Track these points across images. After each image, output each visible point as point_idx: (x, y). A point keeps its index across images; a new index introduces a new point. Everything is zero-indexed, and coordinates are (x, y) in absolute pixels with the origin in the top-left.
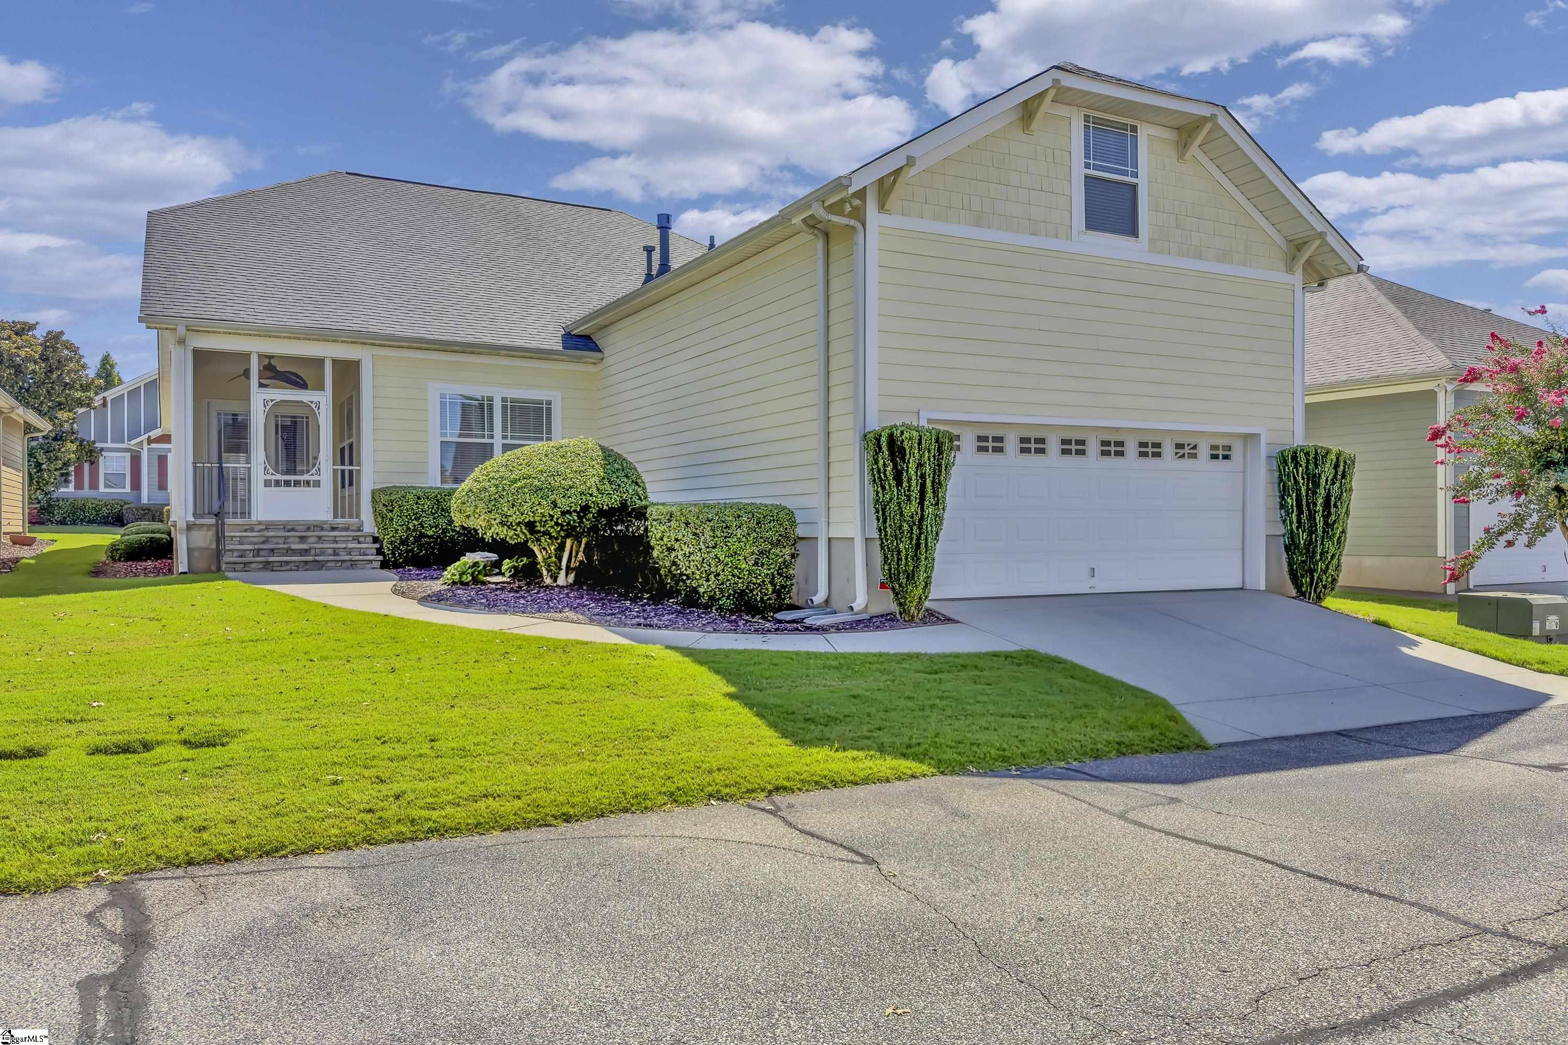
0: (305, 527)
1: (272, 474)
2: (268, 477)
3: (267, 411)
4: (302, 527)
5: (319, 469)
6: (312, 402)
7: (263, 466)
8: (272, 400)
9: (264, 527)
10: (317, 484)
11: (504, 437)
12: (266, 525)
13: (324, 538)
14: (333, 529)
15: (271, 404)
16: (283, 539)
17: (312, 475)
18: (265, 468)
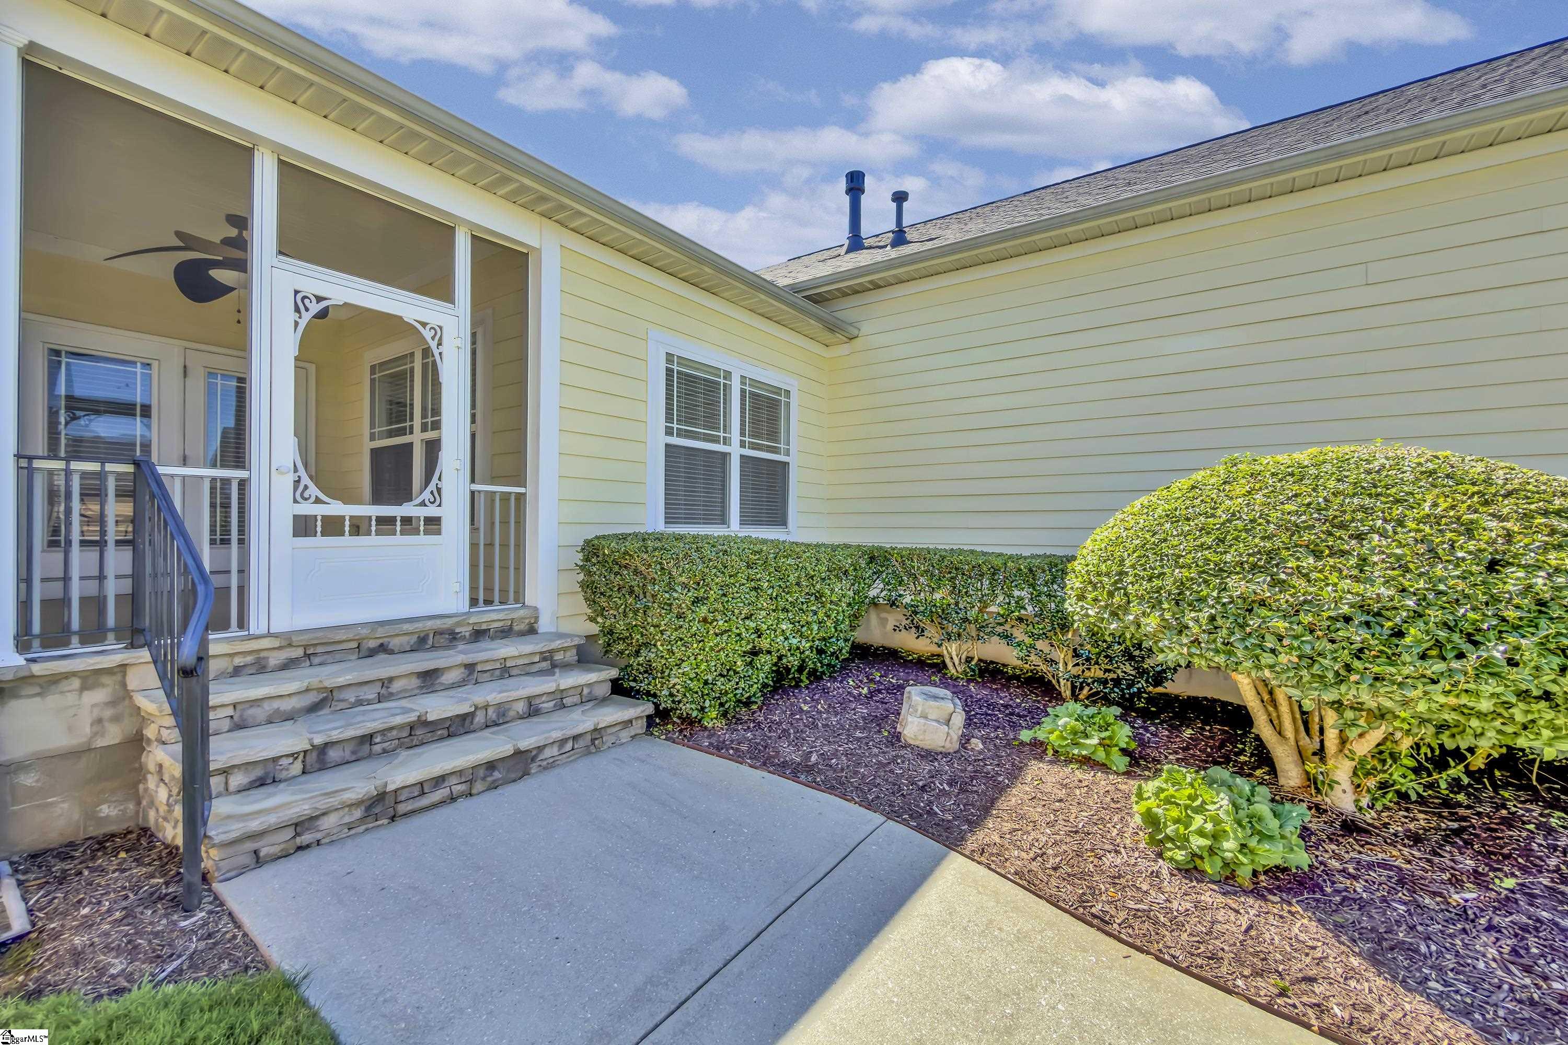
0: (414, 639)
1: (318, 501)
2: (307, 509)
3: (303, 324)
4: (405, 639)
5: (439, 490)
6: (424, 325)
7: (291, 478)
8: (319, 299)
9: (299, 652)
10: (433, 524)
11: (743, 444)
12: (305, 647)
13: (479, 668)
14: (479, 634)
15: (315, 308)
16: (377, 688)
17: (423, 504)
18: (297, 482)
